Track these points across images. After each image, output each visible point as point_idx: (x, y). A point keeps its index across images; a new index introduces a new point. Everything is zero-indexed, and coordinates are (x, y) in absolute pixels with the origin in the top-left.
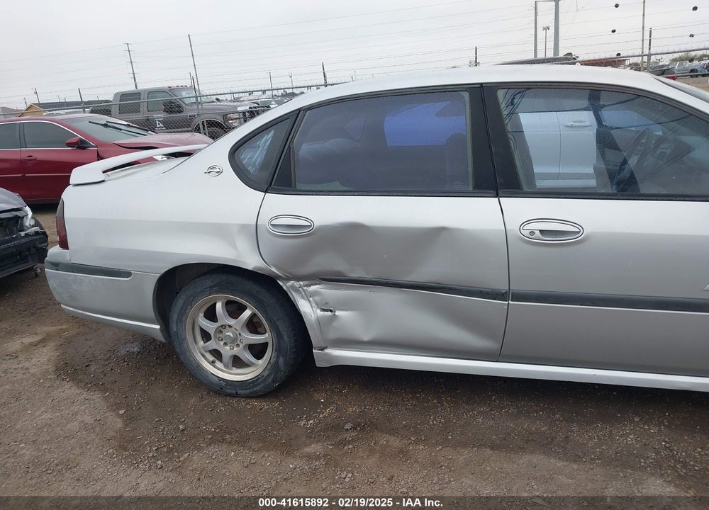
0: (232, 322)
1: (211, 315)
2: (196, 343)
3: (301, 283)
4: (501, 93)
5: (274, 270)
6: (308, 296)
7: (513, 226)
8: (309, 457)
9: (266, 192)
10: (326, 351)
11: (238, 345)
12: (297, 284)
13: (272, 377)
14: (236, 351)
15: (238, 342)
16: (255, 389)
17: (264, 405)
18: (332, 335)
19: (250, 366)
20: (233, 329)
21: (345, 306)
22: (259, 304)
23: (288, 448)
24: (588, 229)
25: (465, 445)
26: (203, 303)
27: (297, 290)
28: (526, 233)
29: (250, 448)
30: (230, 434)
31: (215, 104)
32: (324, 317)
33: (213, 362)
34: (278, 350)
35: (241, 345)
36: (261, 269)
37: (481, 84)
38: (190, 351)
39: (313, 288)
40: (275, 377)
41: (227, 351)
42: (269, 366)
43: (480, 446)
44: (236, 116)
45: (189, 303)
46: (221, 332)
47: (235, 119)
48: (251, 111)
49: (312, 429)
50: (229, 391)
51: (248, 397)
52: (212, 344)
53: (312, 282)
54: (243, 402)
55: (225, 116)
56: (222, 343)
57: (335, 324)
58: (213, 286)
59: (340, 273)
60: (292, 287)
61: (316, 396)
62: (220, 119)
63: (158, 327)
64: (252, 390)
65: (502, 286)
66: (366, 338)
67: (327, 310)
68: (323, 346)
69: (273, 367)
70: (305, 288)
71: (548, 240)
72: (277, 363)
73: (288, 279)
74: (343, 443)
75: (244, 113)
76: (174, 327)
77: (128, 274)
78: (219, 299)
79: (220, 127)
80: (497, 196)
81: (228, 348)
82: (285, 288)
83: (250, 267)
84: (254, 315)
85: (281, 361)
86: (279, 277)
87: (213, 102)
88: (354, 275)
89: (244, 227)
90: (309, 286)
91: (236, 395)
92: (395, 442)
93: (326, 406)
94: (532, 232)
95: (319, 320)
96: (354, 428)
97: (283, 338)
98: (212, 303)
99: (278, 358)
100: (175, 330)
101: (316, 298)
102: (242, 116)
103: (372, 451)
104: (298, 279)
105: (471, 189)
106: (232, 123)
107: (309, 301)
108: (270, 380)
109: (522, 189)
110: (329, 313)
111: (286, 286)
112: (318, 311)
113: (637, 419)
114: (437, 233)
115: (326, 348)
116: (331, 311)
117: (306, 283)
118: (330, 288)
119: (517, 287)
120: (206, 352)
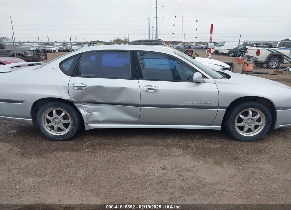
0: (58, 117)
1: (51, 114)
2: (45, 124)
3: (81, 104)
4: (138, 53)
5: (73, 100)
6: (83, 108)
7: (142, 87)
8: (86, 152)
9: (71, 76)
10: (89, 125)
11: (60, 124)
12: (80, 104)
13: (71, 133)
14: (59, 126)
15: (60, 123)
16: (65, 137)
17: (69, 142)
18: (91, 120)
19: (64, 131)
20: (58, 119)
21: (95, 110)
22: (68, 110)
23: (79, 151)
24: (159, 88)
25: (129, 146)
26: (48, 111)
27: (80, 106)
28: (144, 89)
29: (67, 152)
30: (60, 149)
31: (19, 46)
32: (89, 114)
33: (51, 130)
34: (74, 124)
35: (61, 124)
36: (69, 99)
37: (133, 50)
38: (43, 126)
39: (85, 105)
40: (72, 133)
41: (56, 127)
42: (70, 130)
43: (133, 146)
44: (29, 52)
45: (44, 111)
46: (54, 120)
47: (30, 53)
48: (37, 51)
49: (85, 146)
50: (56, 139)
51: (62, 140)
52: (51, 124)
53: (85, 104)
54: (61, 142)
55: (25, 52)
56: (54, 124)
57: (92, 116)
58: (53, 105)
59: (94, 101)
60: (78, 105)
61: (85, 139)
62: (22, 53)
63: (31, 120)
64: (64, 138)
65: (139, 103)
66: (101, 120)
67: (89, 112)
68: (88, 123)
69: (72, 130)
70: (83, 106)
71: (150, 91)
72: (73, 129)
73: (77, 103)
74: (96, 148)
75: (33, 51)
76: (38, 119)
77: (22, 102)
78: (54, 109)
79: (23, 56)
80: (138, 80)
81: (56, 125)
82: (76, 106)
83: (66, 99)
84: (65, 114)
85: (74, 128)
86: (75, 102)
87: (18, 45)
88: (98, 101)
89: (64, 87)
90: (84, 105)
91: (59, 140)
92: (111, 147)
93: (88, 141)
94: (146, 89)
95: (87, 115)
96: (98, 145)
97: (75, 121)
98: (51, 111)
99: (73, 127)
100: (38, 120)
101: (86, 108)
102: (32, 52)
103: (104, 149)
104: (80, 103)
105: (131, 77)
106: (28, 55)
107: (84, 110)
108: (70, 134)
109: (143, 78)
110: (90, 113)
111: (76, 105)
112: (87, 112)
113: (172, 138)
114: (122, 89)
115: (89, 124)
116: (91, 112)
117: (83, 104)
118: (91, 105)
119: (143, 103)
120: (48, 127)
